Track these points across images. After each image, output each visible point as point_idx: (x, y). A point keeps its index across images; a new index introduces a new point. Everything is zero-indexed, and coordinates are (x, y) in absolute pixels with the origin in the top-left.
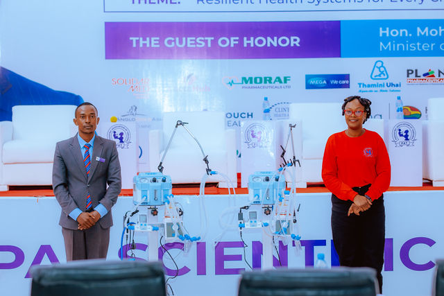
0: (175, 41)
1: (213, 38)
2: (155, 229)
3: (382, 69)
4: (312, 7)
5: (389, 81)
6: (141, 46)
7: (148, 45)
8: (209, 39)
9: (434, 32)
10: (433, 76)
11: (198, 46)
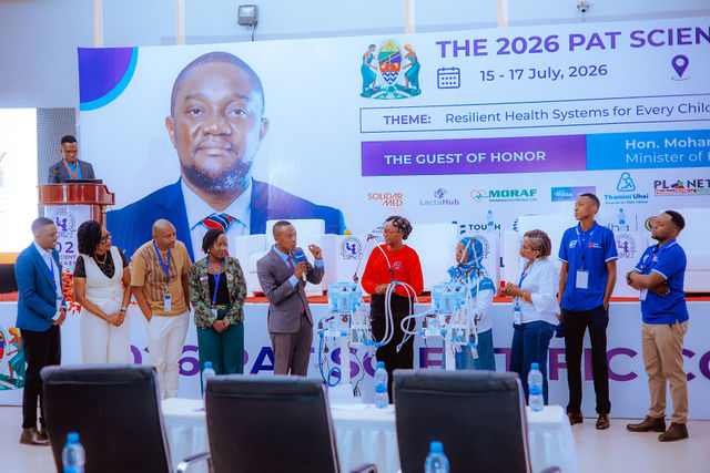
0: (426, 158)
1: (461, 155)
2: (343, 335)
3: (629, 181)
4: (558, 122)
5: (636, 193)
6: (394, 163)
7: (401, 162)
8: (458, 155)
9: (682, 144)
10: (682, 187)
11: (447, 162)
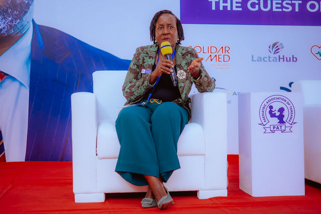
0: (259, 4)
1: (301, 2)
6: (221, 8)
7: (229, 9)
8: (297, 3)
11: (284, 10)
